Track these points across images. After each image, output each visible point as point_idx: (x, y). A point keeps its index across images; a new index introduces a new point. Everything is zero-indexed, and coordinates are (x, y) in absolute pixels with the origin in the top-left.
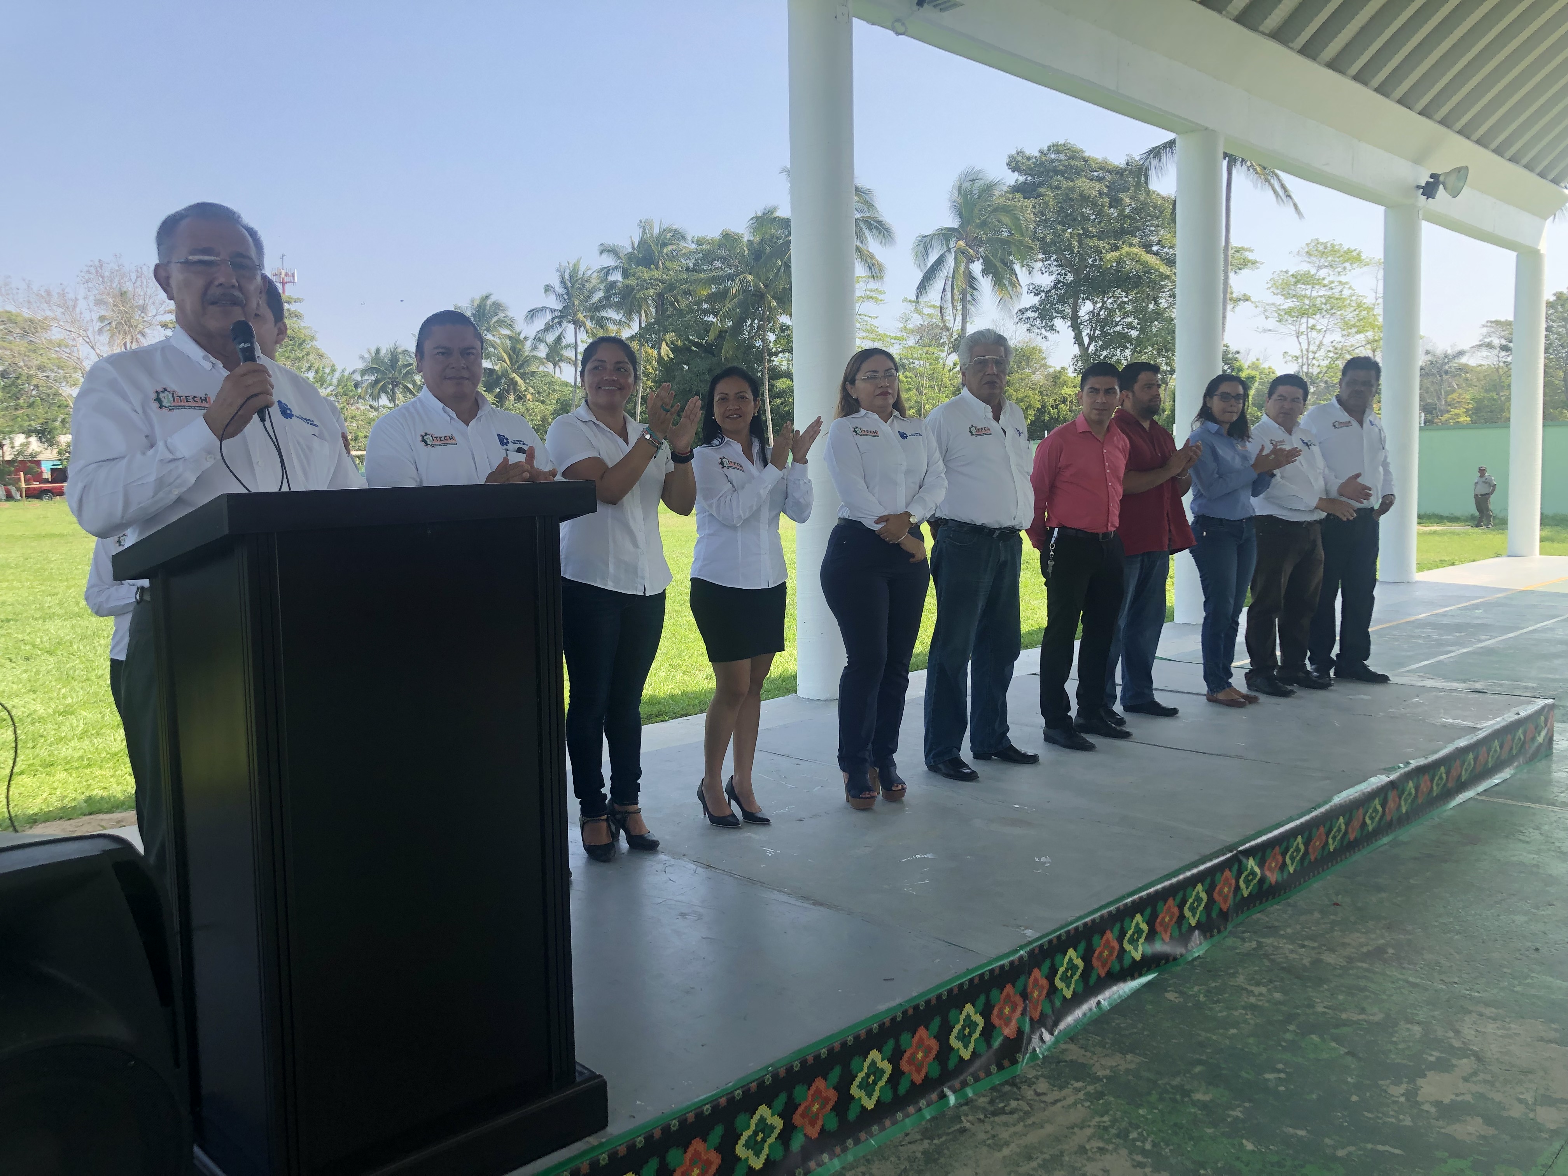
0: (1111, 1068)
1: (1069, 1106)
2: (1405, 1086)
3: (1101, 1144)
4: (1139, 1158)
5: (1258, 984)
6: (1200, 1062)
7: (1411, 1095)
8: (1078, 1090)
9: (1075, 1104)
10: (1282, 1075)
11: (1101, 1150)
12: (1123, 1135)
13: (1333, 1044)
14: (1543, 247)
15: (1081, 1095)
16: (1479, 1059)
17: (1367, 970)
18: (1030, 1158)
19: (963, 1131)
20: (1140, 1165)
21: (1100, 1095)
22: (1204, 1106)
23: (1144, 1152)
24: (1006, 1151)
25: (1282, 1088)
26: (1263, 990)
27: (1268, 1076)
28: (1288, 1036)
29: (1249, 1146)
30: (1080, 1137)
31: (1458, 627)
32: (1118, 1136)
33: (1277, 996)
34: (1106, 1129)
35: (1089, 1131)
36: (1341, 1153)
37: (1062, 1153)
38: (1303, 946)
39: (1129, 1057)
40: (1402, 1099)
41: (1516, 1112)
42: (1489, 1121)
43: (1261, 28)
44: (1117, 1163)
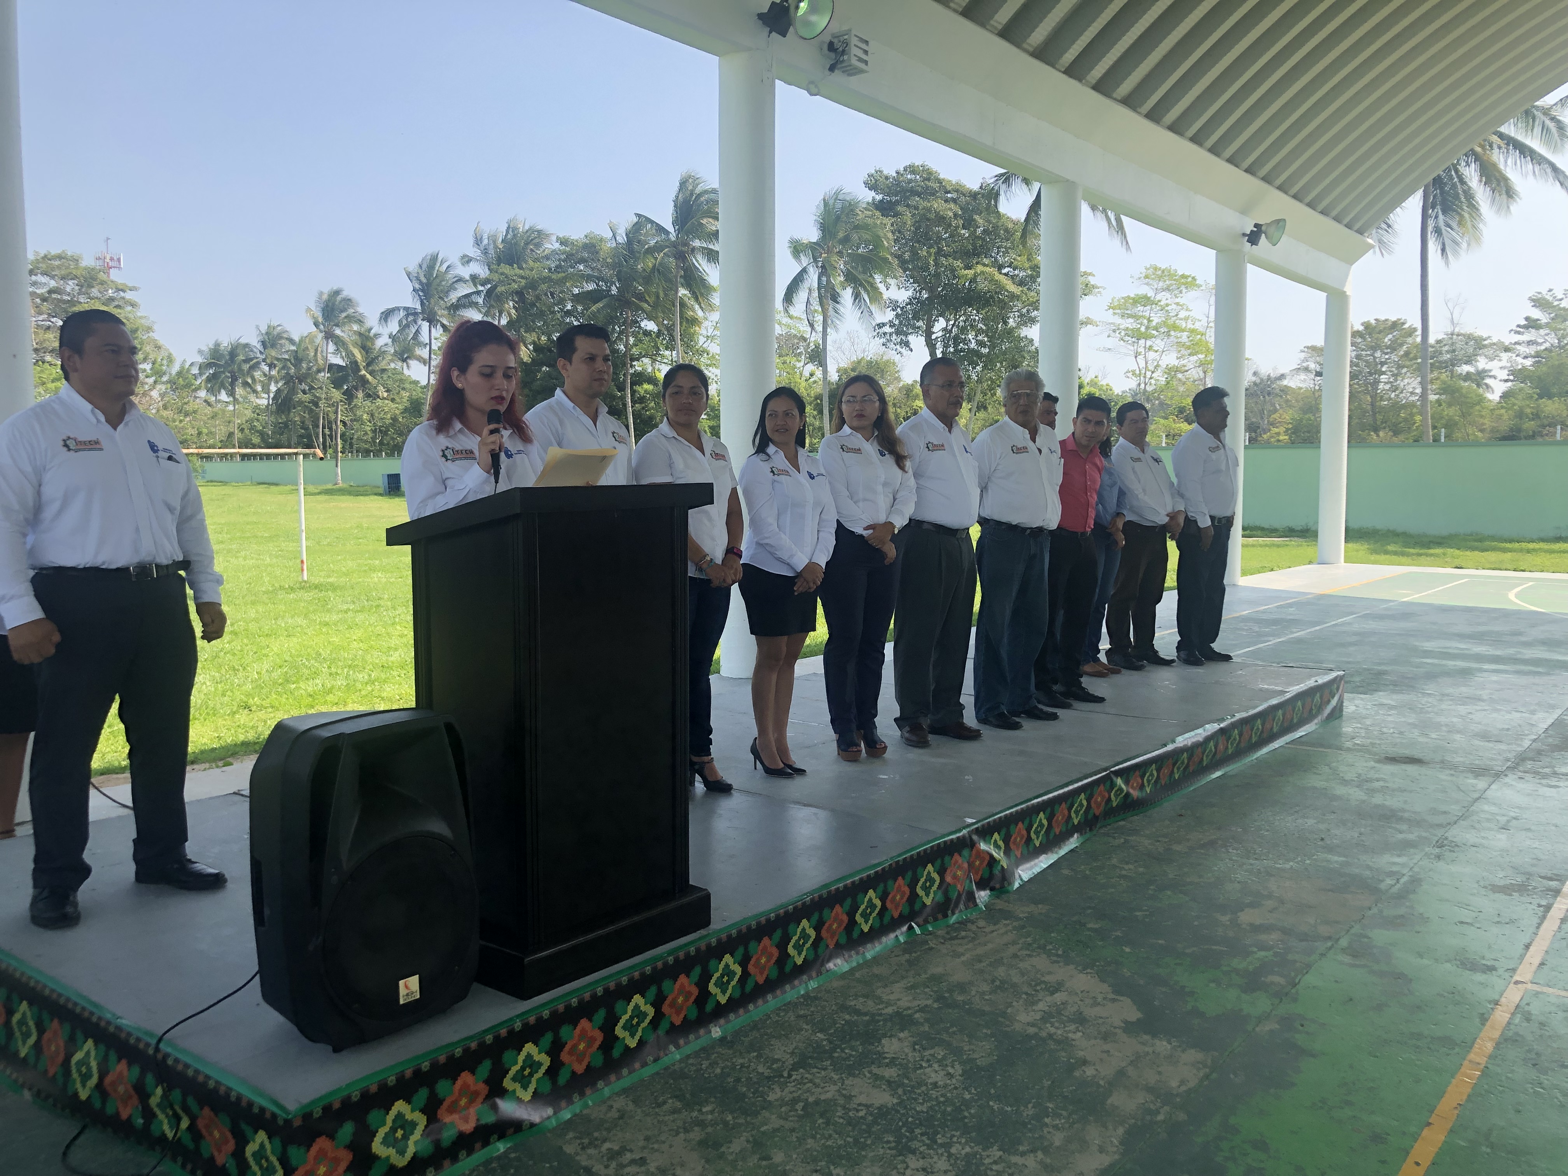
0: (1029, 913)
1: (1002, 934)
2: (1229, 916)
3: (1028, 953)
4: (1055, 958)
5: (1127, 863)
6: (1089, 908)
7: (1234, 921)
8: (1008, 925)
9: (1006, 933)
10: (1147, 913)
11: (1029, 956)
12: (1043, 948)
13: (1181, 895)
14: (1348, 289)
15: (1010, 928)
16: (1279, 900)
17: (1203, 854)
18: (980, 961)
19: (931, 949)
20: (1055, 962)
21: (1023, 927)
22: (1095, 930)
23: (1058, 956)
24: (963, 958)
25: (1147, 920)
26: (1131, 866)
27: (1138, 914)
28: (1150, 892)
29: (1127, 950)
30: (1012, 950)
31: (1275, 622)
32: (1039, 948)
33: (1141, 870)
34: (1030, 944)
35: (1018, 946)
36: (1188, 951)
37: (1002, 958)
38: (1159, 841)
39: (1040, 906)
40: (1228, 923)
41: (1303, 927)
42: (1285, 933)
43: (1115, 95)
44: (1040, 962)
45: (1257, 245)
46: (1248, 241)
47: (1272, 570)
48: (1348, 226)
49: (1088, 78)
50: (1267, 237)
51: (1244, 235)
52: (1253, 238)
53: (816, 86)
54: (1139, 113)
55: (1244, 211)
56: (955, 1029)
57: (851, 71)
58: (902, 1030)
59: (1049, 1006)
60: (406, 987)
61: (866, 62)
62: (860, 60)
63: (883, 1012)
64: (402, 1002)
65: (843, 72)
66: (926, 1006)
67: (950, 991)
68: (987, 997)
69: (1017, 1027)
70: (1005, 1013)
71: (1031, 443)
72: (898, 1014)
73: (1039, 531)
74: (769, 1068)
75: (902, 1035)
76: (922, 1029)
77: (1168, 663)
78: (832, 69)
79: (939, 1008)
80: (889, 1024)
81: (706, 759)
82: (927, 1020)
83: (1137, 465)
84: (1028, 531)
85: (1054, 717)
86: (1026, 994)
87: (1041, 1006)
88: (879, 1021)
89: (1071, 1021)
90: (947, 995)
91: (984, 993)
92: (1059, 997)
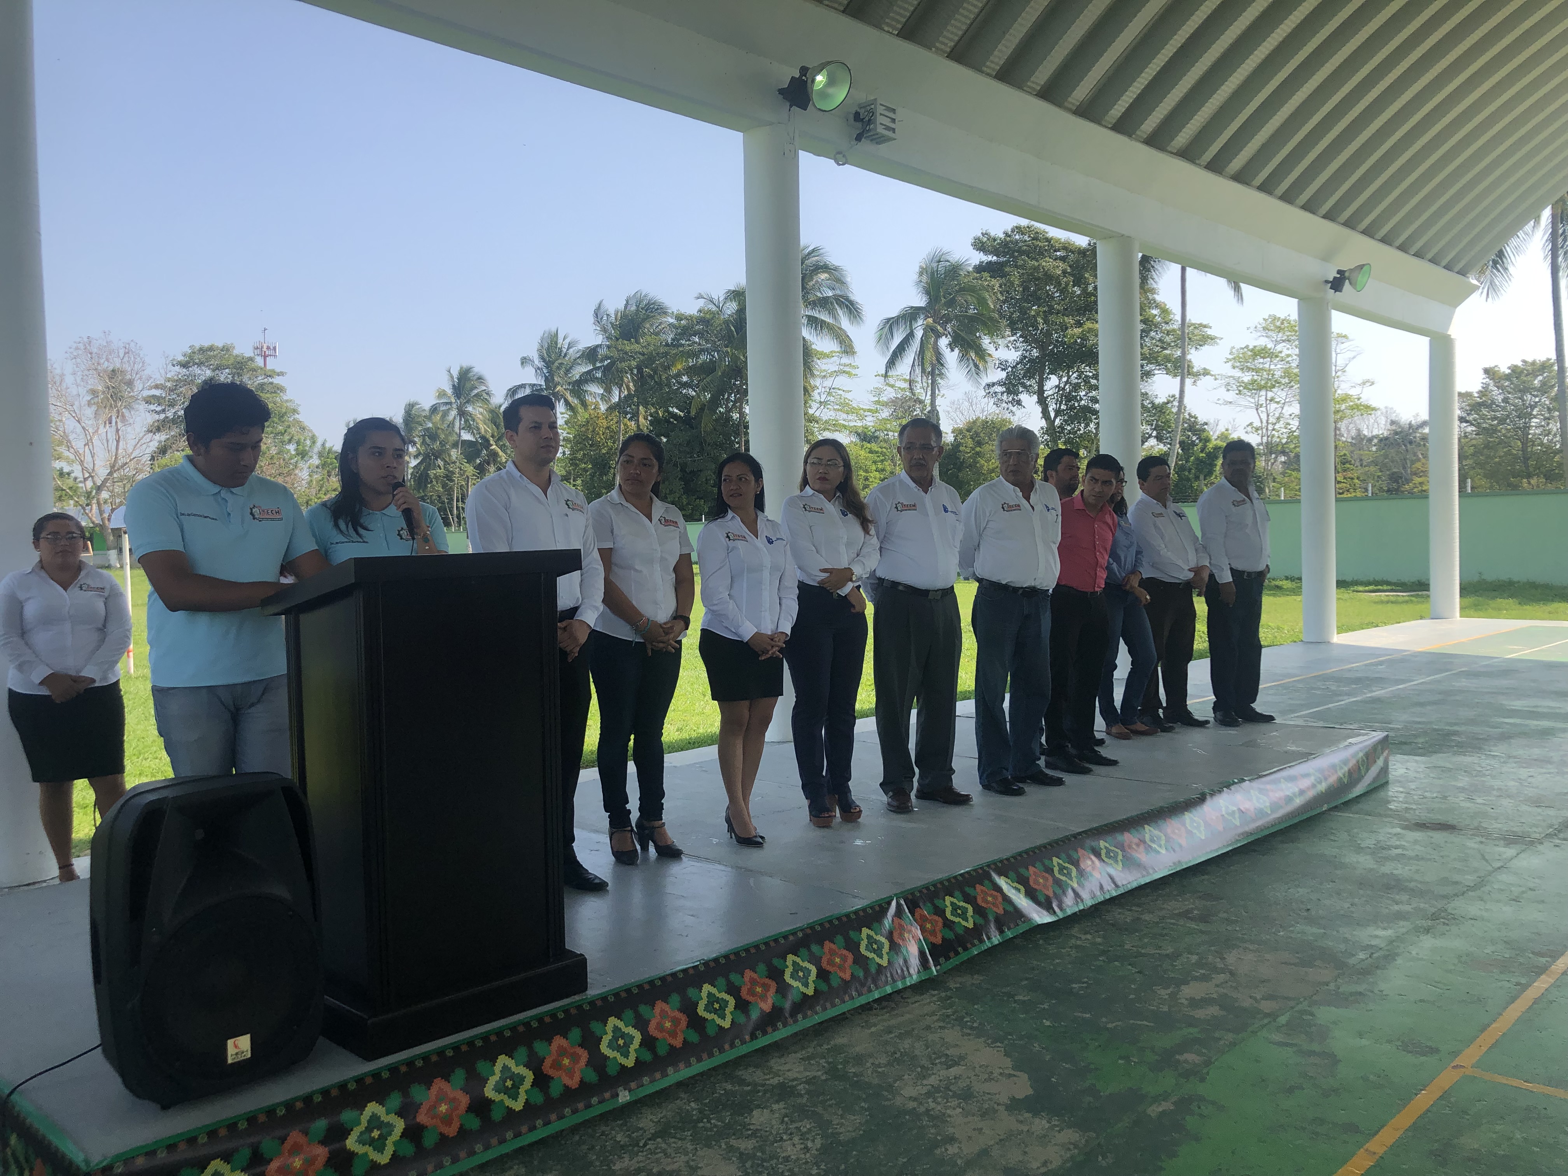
0: (961, 983)
1: (925, 1005)
2: (1171, 990)
3: (941, 1024)
4: (969, 1031)
6: (1027, 979)
7: (1173, 996)
8: (934, 996)
9: (930, 1003)
10: (1085, 985)
11: (942, 1027)
12: (960, 1019)
13: (1130, 967)
14: (1453, 331)
15: (935, 999)
16: (1232, 973)
17: (1174, 924)
18: (890, 1032)
19: (847, 1018)
20: (967, 1034)
21: (949, 998)
22: (1022, 1003)
23: (972, 1028)
24: (873, 1029)
25: (1082, 992)
26: (1089, 937)
27: (1074, 986)
28: (1098, 963)
29: (1047, 1023)
30: (928, 1020)
31: (1357, 681)
32: (956, 1019)
33: (1099, 940)
34: (948, 1016)
35: (935, 1018)
36: (1110, 1026)
37: (913, 1029)
38: (1130, 910)
39: (976, 976)
40: (1167, 997)
41: (1247, 1003)
42: (1222, 1007)
43: (1169, 149)
44: (952, 1035)
45: (1341, 291)
46: (1331, 288)
47: (1377, 626)
48: (1448, 267)
49: (1138, 133)
50: (1351, 283)
51: (1327, 282)
52: (1337, 284)
53: (844, 156)
54: (1199, 165)
55: (1326, 257)
56: (833, 1102)
57: (879, 140)
58: (777, 1102)
59: (940, 1081)
60: (236, 1046)
61: (894, 130)
62: (888, 128)
63: (768, 1082)
64: (230, 1061)
65: (871, 140)
66: (814, 1077)
67: (846, 1062)
68: (880, 1070)
69: (898, 1101)
70: (891, 1086)
71: (1025, 502)
72: (782, 1085)
73: (1032, 592)
74: (629, 1136)
75: (775, 1107)
76: (799, 1101)
77: (1202, 724)
78: (859, 138)
79: (826, 1080)
80: (768, 1095)
81: (657, 824)
82: (808, 1092)
83: (1159, 521)
84: (1021, 592)
85: (1059, 782)
86: (923, 1067)
87: (933, 1080)
88: (759, 1091)
89: (955, 1095)
90: (840, 1067)
91: (879, 1066)
92: (954, 1071)
